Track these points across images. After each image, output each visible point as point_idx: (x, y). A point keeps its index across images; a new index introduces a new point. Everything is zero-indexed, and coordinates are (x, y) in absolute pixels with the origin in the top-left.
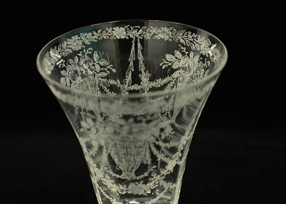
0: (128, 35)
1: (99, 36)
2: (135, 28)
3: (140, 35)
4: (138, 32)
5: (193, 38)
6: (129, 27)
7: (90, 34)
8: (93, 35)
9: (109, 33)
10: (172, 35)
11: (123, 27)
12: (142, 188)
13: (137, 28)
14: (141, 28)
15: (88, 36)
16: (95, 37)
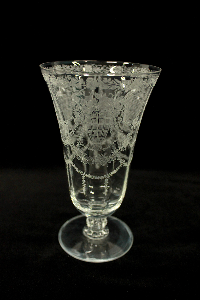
0: (93, 70)
1: (74, 69)
2: (98, 66)
3: (102, 71)
4: (100, 68)
5: (138, 70)
6: (95, 66)
7: (69, 66)
8: (70, 68)
9: (81, 68)
10: (124, 71)
11: (91, 65)
12: (106, 160)
13: (100, 66)
14: (102, 66)
15: (67, 68)
16: (71, 69)
